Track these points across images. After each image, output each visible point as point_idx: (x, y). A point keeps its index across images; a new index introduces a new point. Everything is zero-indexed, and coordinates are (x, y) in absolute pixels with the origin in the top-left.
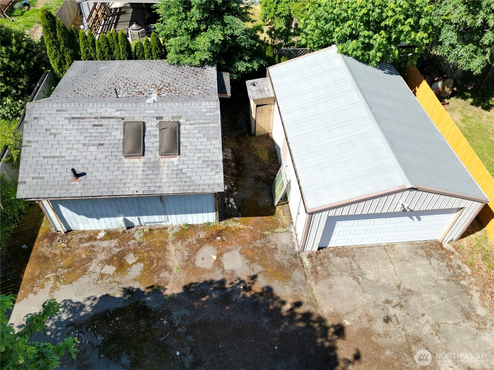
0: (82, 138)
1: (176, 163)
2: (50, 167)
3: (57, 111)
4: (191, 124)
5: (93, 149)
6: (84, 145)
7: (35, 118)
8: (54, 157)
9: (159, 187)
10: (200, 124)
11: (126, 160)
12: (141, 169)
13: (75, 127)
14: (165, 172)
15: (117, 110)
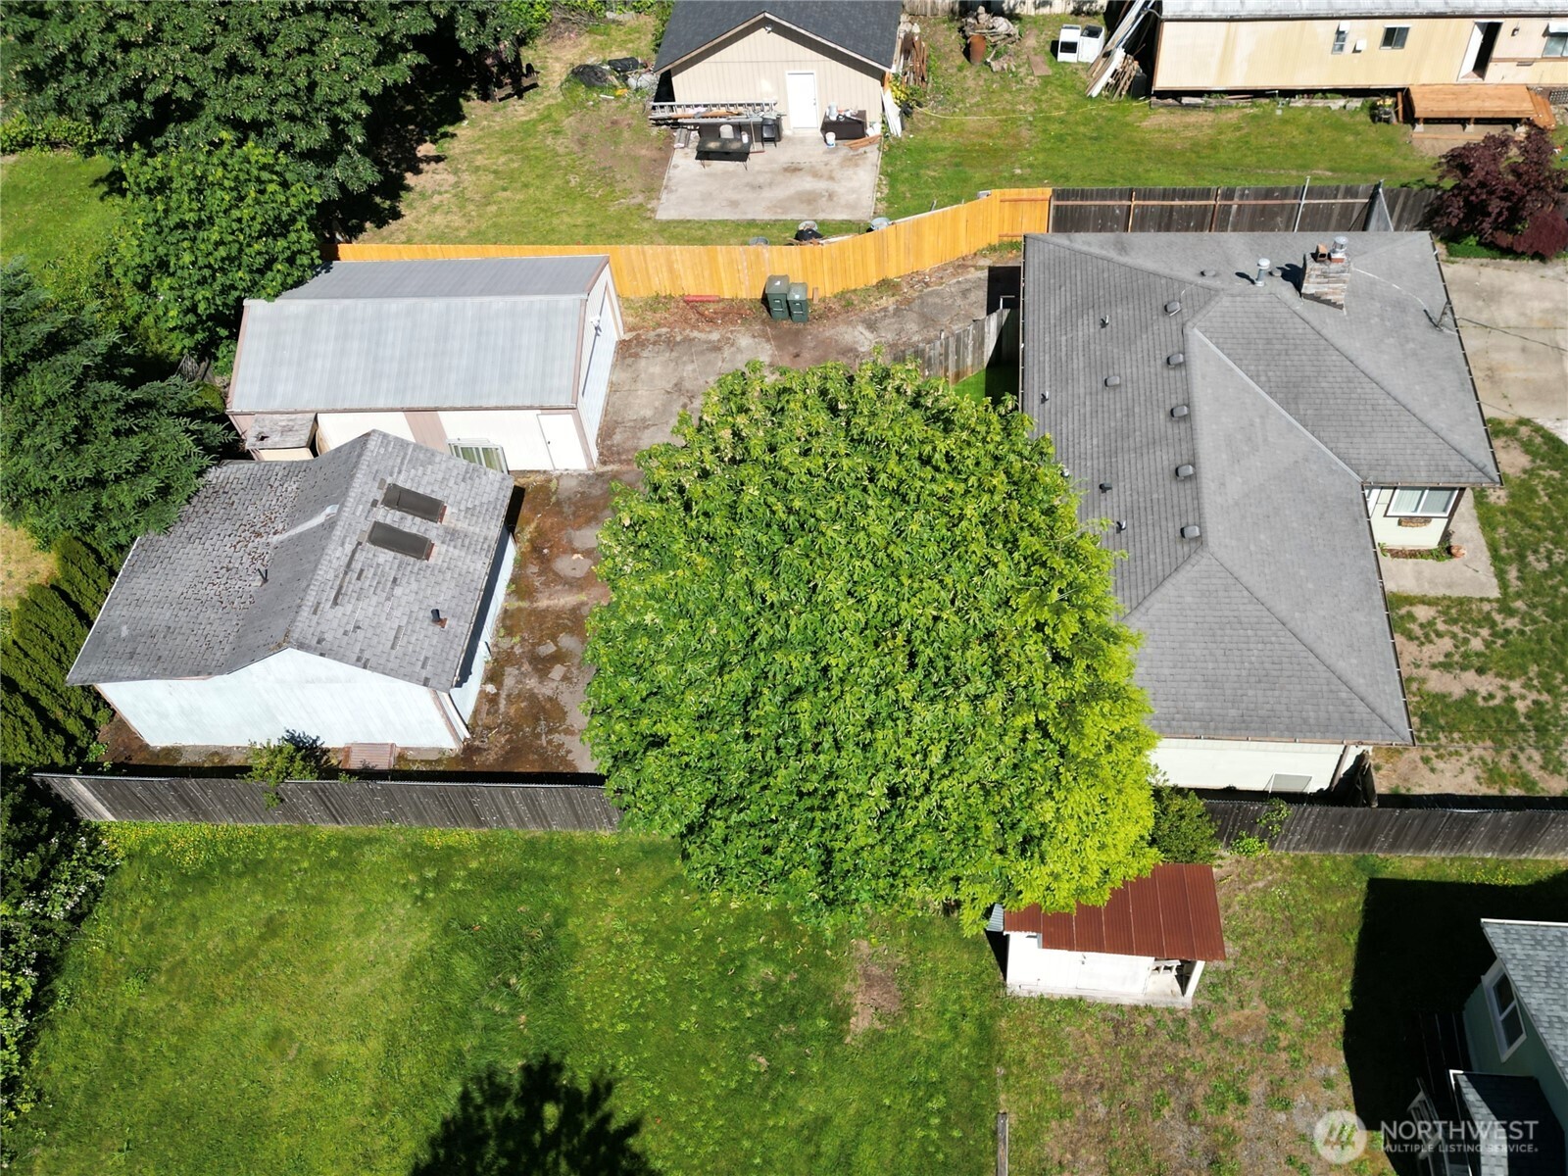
0: (375, 599)
1: (455, 510)
2: (411, 648)
3: (315, 613)
4: (400, 472)
5: (398, 591)
6: (388, 599)
7: (319, 642)
8: (396, 638)
9: (486, 539)
10: (402, 463)
11: (432, 560)
12: (451, 549)
13: (353, 601)
14: (465, 526)
15: (343, 544)
